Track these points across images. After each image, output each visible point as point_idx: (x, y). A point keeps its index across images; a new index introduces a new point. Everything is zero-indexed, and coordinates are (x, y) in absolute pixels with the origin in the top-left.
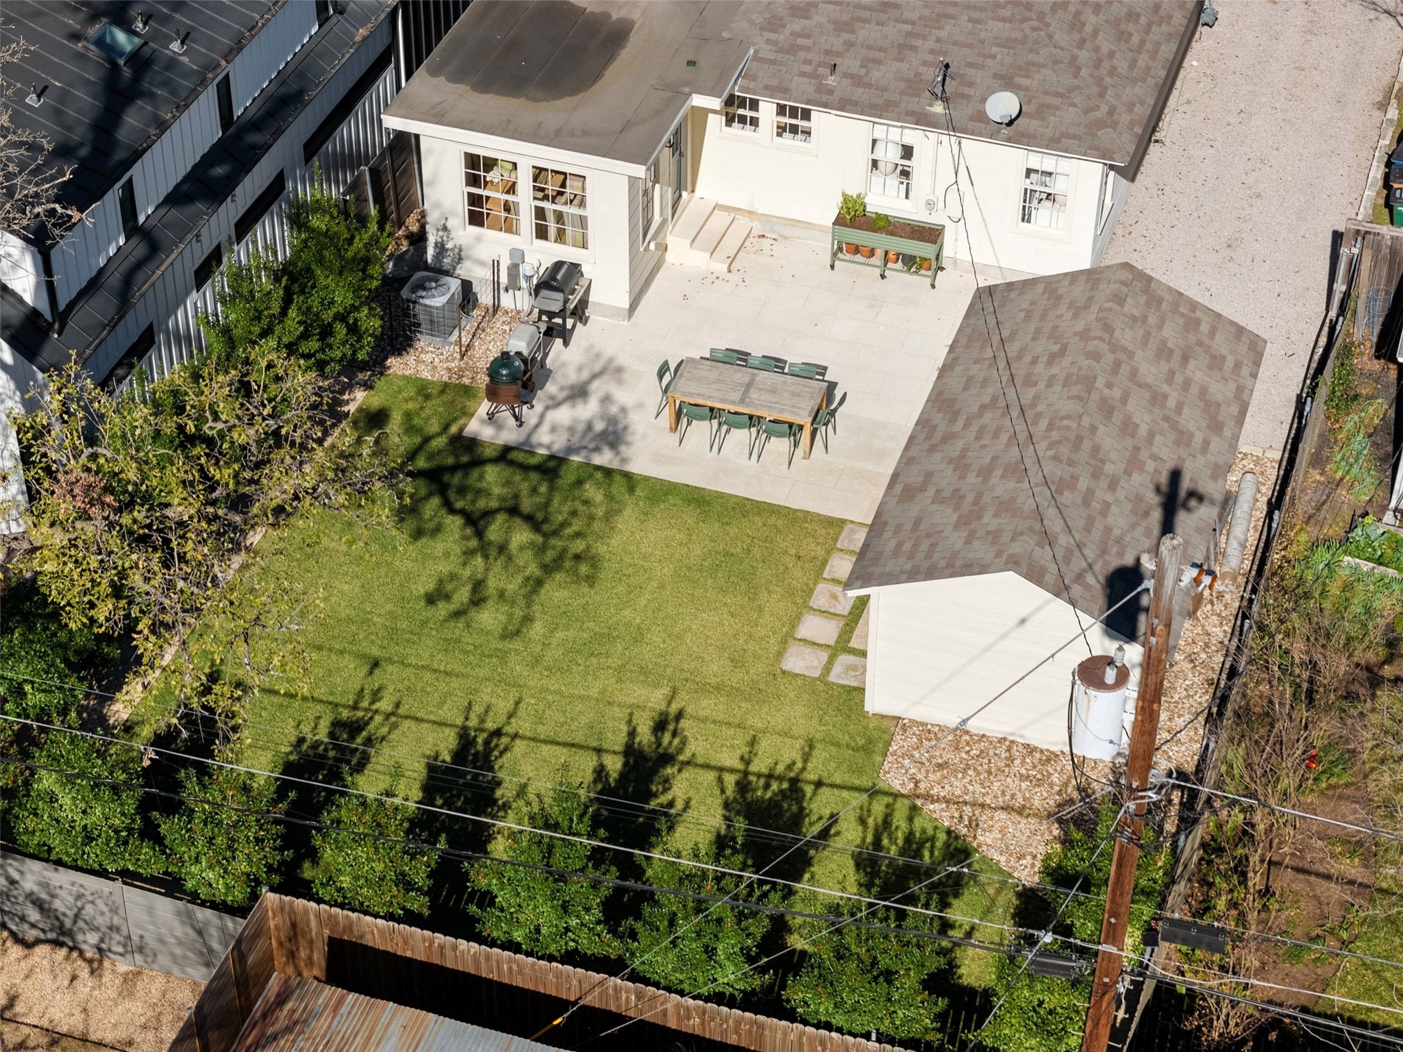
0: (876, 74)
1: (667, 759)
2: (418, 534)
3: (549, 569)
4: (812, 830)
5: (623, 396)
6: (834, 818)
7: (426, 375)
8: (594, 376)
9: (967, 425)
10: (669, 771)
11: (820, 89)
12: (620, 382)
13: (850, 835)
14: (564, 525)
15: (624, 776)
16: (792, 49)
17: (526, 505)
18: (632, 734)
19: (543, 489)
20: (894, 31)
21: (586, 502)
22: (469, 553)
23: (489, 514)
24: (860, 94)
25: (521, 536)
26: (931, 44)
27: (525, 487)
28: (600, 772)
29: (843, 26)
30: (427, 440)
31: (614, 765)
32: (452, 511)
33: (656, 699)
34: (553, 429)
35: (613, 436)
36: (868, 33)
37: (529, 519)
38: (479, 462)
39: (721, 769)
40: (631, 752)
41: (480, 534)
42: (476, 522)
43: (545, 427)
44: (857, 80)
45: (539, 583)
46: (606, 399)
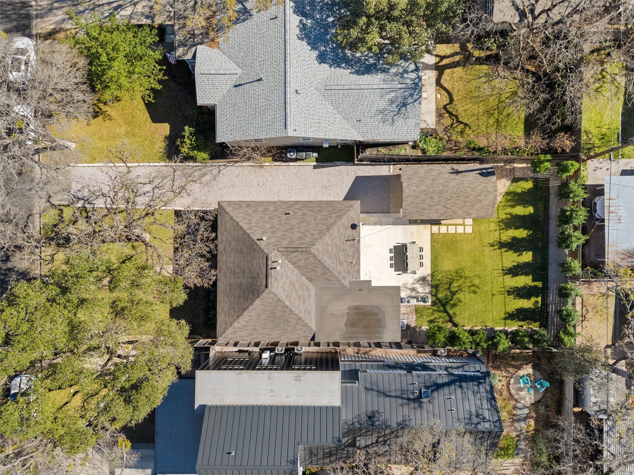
0: (351, 254)
1: (500, 242)
2: (460, 301)
3: (461, 277)
4: (509, 216)
5: (411, 281)
6: (505, 214)
7: (414, 318)
8: (407, 288)
9: (450, 209)
10: (502, 241)
11: (356, 264)
12: (407, 283)
13: (509, 210)
14: (450, 279)
15: (506, 247)
16: (349, 272)
17: (448, 286)
18: (496, 249)
19: (441, 285)
20: (340, 253)
21: (442, 277)
22: (462, 291)
23: (451, 292)
24: (356, 256)
25: (455, 284)
26: (342, 245)
27: (442, 289)
28: (506, 251)
29: (342, 264)
30: (434, 310)
31: (504, 250)
32: (452, 298)
33: (488, 248)
34: (425, 290)
35: (423, 279)
36: (342, 258)
37: (450, 285)
38: (438, 299)
39: (500, 234)
40: (500, 248)
41: (457, 291)
42: (454, 294)
43: (425, 291)
44: (353, 257)
45: (466, 277)
46: (413, 284)
